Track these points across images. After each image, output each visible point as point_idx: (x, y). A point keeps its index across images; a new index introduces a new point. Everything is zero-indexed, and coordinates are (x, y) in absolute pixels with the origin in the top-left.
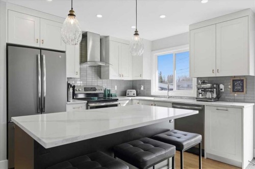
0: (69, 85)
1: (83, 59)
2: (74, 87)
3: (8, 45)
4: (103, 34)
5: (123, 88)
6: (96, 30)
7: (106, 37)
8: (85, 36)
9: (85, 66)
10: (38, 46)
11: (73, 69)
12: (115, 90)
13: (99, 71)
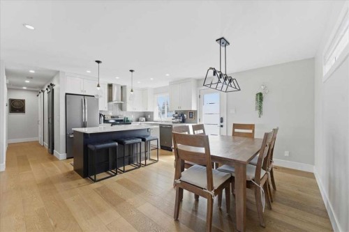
0: (100, 115)
1: (110, 99)
2: (104, 116)
3: (66, 94)
4: (122, 85)
5: (137, 116)
6: (117, 81)
7: (125, 86)
8: (110, 86)
9: (111, 103)
10: (82, 94)
11: (103, 105)
12: (131, 118)
13: (121, 107)
